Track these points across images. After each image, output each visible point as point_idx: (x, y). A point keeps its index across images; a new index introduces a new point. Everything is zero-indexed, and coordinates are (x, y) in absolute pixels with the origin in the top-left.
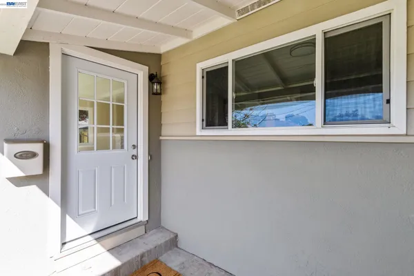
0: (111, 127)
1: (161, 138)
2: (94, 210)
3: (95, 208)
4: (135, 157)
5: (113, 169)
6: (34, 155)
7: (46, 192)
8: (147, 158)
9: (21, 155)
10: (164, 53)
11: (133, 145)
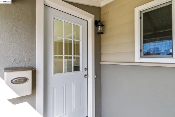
0: (73, 56)
1: (101, 63)
2: (63, 114)
3: (64, 113)
4: (86, 76)
5: (74, 85)
6: (25, 80)
7: (34, 106)
8: (94, 77)
9: (16, 81)
10: (103, 7)
11: (85, 68)
